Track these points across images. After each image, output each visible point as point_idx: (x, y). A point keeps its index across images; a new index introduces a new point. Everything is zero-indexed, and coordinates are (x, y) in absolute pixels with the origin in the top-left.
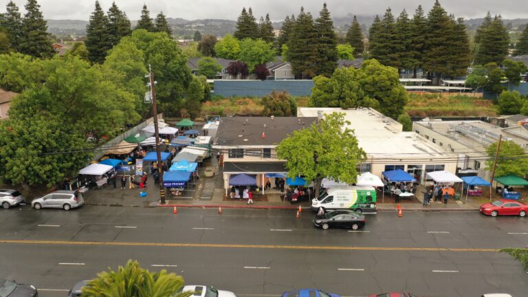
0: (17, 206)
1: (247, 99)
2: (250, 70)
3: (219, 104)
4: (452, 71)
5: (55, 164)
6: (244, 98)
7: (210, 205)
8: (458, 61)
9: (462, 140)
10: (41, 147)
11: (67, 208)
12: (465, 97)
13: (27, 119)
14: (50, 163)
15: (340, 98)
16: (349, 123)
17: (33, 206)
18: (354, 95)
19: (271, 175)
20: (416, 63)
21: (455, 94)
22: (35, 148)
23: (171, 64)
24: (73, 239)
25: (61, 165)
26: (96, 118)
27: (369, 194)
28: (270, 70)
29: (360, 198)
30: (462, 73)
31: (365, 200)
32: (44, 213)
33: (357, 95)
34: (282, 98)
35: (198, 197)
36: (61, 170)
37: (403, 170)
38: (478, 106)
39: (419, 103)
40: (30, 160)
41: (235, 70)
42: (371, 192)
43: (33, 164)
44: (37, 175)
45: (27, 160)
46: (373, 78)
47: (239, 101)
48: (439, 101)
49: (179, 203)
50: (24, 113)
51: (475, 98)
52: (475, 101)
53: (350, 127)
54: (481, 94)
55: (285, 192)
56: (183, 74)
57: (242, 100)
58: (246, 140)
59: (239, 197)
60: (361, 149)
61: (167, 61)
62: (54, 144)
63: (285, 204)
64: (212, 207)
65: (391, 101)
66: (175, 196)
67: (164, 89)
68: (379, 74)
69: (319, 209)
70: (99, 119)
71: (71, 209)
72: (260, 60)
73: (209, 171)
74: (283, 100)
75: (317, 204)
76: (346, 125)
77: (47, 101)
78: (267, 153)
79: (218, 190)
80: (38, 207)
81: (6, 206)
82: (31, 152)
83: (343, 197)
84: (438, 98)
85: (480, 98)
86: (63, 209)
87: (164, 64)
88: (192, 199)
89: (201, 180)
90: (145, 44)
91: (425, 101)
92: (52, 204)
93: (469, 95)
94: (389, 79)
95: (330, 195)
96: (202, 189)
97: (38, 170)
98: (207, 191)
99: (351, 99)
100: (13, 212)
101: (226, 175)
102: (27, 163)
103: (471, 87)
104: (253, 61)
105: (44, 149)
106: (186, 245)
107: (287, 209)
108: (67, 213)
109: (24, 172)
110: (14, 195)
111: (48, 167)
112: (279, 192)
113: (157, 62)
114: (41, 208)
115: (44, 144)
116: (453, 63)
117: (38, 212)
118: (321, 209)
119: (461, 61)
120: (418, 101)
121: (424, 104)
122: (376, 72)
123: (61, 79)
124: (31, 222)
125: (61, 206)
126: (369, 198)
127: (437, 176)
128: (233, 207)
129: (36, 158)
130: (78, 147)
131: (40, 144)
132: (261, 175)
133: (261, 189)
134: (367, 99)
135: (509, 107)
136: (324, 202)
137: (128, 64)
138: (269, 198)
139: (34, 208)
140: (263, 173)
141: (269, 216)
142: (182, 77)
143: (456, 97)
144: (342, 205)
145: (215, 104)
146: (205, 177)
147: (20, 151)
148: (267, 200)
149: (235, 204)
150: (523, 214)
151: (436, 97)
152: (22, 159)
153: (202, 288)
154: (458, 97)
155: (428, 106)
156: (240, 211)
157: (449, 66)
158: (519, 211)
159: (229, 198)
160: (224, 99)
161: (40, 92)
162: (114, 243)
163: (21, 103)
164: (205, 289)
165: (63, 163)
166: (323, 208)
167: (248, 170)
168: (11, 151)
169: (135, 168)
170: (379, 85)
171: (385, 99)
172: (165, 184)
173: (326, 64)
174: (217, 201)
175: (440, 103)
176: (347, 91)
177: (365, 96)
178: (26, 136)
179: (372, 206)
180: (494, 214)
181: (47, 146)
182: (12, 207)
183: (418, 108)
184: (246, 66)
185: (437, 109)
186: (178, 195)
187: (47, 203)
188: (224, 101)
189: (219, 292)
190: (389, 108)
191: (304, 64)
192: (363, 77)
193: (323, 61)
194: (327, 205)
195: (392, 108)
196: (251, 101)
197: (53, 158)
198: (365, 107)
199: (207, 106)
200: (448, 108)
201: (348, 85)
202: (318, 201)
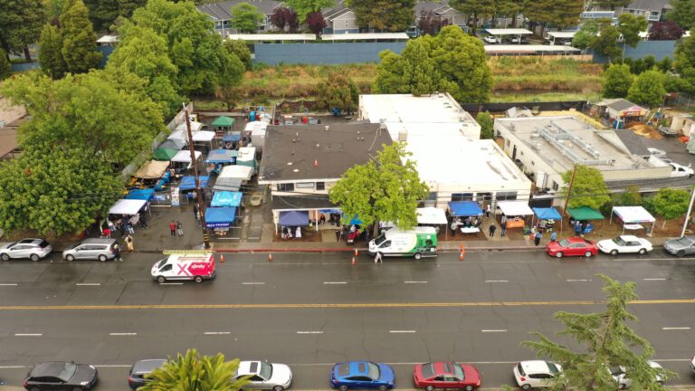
0: (47, 257)
1: (298, 68)
2: (302, 19)
3: (262, 76)
4: (560, 21)
5: (83, 210)
6: (294, 66)
7: (260, 248)
8: (568, 7)
9: (545, 151)
10: (66, 192)
11: (103, 259)
12: (571, 61)
13: (45, 156)
14: (78, 209)
15: (412, 82)
16: (411, 154)
17: (64, 257)
18: (429, 79)
19: (325, 211)
20: (515, 9)
21: (559, 57)
22: (60, 195)
23: (201, 48)
24: (117, 302)
25: (90, 209)
26: (122, 149)
27: (429, 238)
28: (326, 19)
29: (420, 242)
30: (572, 23)
31: (424, 244)
32: (78, 266)
33: (433, 79)
34: (341, 82)
35: (245, 237)
36: (90, 214)
37: (472, 199)
38: (585, 73)
39: (513, 71)
40: (56, 210)
41: (281, 19)
42: (432, 236)
43: (59, 214)
44: (66, 224)
45: (53, 210)
46: (453, 55)
47: (287, 70)
48: (538, 67)
49: (225, 247)
50: (39, 149)
51: (582, 62)
52: (582, 65)
53: (412, 159)
54: (589, 57)
55: (341, 227)
56: (218, 60)
57: (291, 69)
58: (296, 171)
59: (291, 236)
60: (424, 183)
61: (196, 44)
62: (80, 187)
63: (341, 245)
64: (261, 251)
65: (473, 85)
66: (220, 236)
67: (195, 81)
68: (460, 51)
69: (376, 254)
70: (126, 149)
71: (108, 260)
72: (313, 6)
73: (255, 199)
74: (341, 85)
75: (374, 248)
76: (407, 156)
77: (64, 134)
78: (320, 186)
79: (266, 226)
80: (70, 258)
81: (34, 259)
82: (56, 200)
83: (401, 241)
84: (537, 63)
85: (589, 62)
86: (99, 260)
87: (192, 50)
88: (237, 241)
89: (247, 211)
90: (166, 22)
91: (521, 68)
92: (86, 255)
93: (576, 58)
94: (471, 58)
95: (387, 239)
96: (250, 224)
97: (66, 219)
98: (255, 228)
99: (425, 83)
100: (44, 265)
101: (276, 212)
102: (54, 213)
103: (580, 45)
104: (305, 7)
105: (70, 194)
106: (237, 306)
107: (342, 251)
108: (104, 264)
109: (52, 224)
110: (43, 245)
111: (77, 214)
112: (335, 227)
113: (185, 49)
114: (74, 260)
115: (69, 189)
116: (562, 10)
117: (71, 264)
118: (378, 255)
119: (572, 7)
120: (512, 68)
121: (519, 71)
122: (457, 47)
123: (79, 110)
124: (68, 280)
125: (96, 257)
126: (429, 242)
127: (507, 208)
128: (284, 251)
129: (63, 206)
130: (106, 187)
131: (64, 189)
132: (314, 212)
133: (314, 224)
134: (444, 82)
135: (616, 85)
136: (381, 247)
137: (150, 61)
138: (324, 236)
139: (67, 259)
140: (316, 209)
141: (324, 264)
142: (216, 64)
143: (559, 62)
144: (400, 249)
145: (258, 75)
146: (251, 206)
147: (44, 199)
148: (321, 240)
149: (285, 247)
150: (588, 254)
151: (534, 62)
152: (47, 209)
153: (257, 364)
154: (561, 62)
155: (524, 74)
156: (293, 256)
157: (557, 12)
158: (584, 251)
159: (279, 239)
160: (267, 68)
161: (56, 125)
162: (162, 307)
163: (34, 137)
164: (259, 363)
165: (91, 206)
166: (380, 253)
167: (299, 207)
168: (33, 200)
169: (171, 196)
170: (458, 64)
171: (466, 82)
172: (209, 226)
173: (400, 12)
174: (267, 242)
175: (538, 71)
176: (421, 75)
177: (442, 77)
178: (48, 180)
179: (432, 250)
180: (559, 255)
181: (73, 190)
182: (41, 259)
183: (510, 79)
184: (295, 15)
185: (534, 79)
186: (223, 236)
187: (81, 255)
188: (268, 72)
189: (273, 365)
190: (471, 93)
191: (370, 12)
192: (440, 54)
193: (395, 8)
194: (384, 250)
195: (474, 93)
196: (302, 71)
197: (80, 202)
198: (441, 92)
199: (248, 80)
200: (547, 78)
201: (421, 67)
202: (375, 246)
